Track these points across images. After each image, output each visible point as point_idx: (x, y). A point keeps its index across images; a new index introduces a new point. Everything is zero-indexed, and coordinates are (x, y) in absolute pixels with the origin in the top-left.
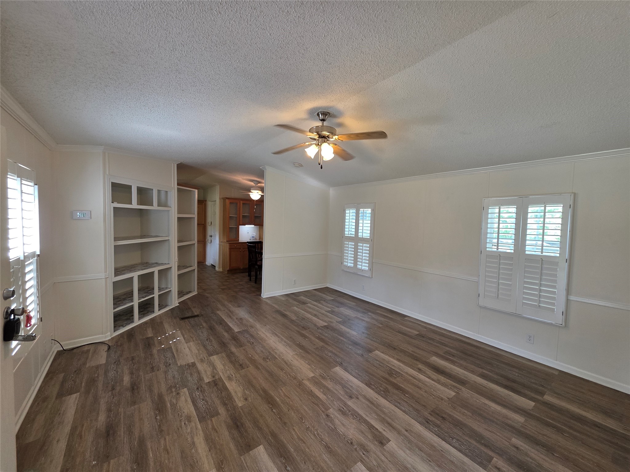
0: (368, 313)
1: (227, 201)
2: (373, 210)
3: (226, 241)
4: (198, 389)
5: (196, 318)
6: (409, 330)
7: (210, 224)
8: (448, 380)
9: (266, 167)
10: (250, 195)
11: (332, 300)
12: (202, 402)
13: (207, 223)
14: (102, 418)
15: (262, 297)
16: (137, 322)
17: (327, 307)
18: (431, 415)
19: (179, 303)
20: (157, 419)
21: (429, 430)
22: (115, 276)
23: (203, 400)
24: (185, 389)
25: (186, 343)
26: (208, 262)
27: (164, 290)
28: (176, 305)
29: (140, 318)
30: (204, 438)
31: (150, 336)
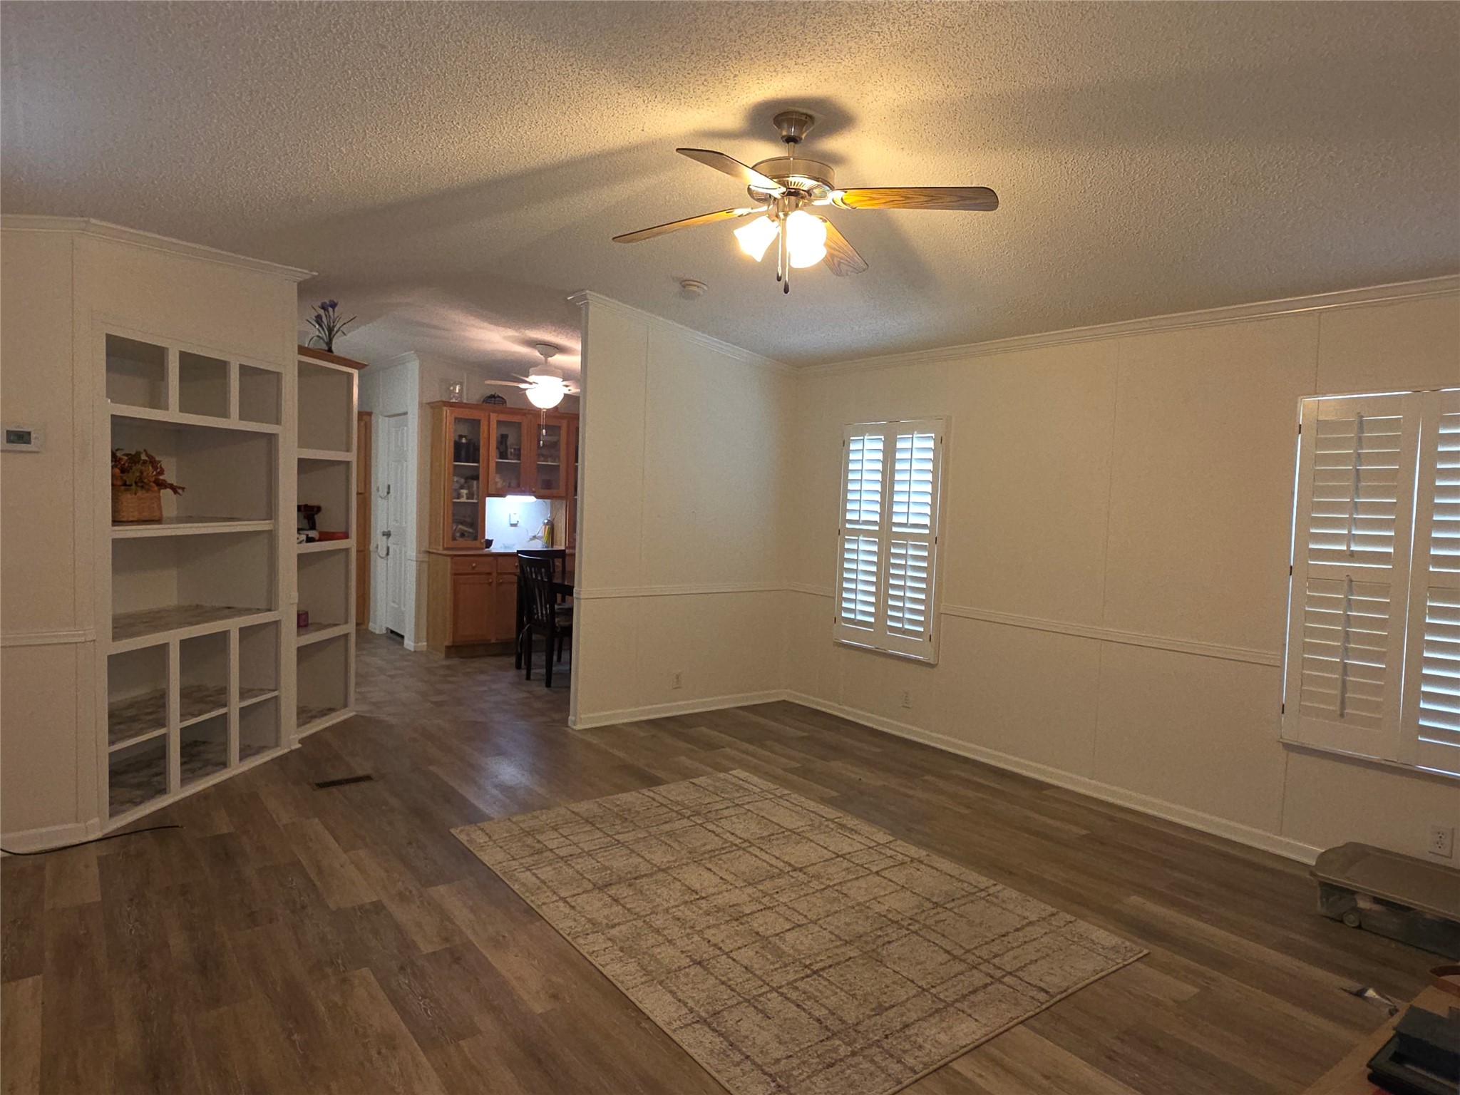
0: (923, 776)
1: (446, 411)
2: (940, 441)
3: (441, 548)
4: (402, 968)
5: (364, 785)
6: (1057, 824)
7: (383, 492)
8: (1177, 957)
9: (588, 297)
10: (528, 393)
11: (803, 737)
12: (421, 1000)
13: (374, 489)
14: (127, 1039)
15: (573, 729)
16: (178, 792)
17: (789, 757)
18: (1122, 1041)
19: (300, 742)
20: (294, 1041)
21: (1115, 1076)
22: (114, 638)
23: (424, 997)
24: (365, 971)
25: (346, 851)
26: (375, 623)
27: (256, 696)
28: (293, 747)
29: (184, 781)
30: (444, 1088)
31: (226, 831)
